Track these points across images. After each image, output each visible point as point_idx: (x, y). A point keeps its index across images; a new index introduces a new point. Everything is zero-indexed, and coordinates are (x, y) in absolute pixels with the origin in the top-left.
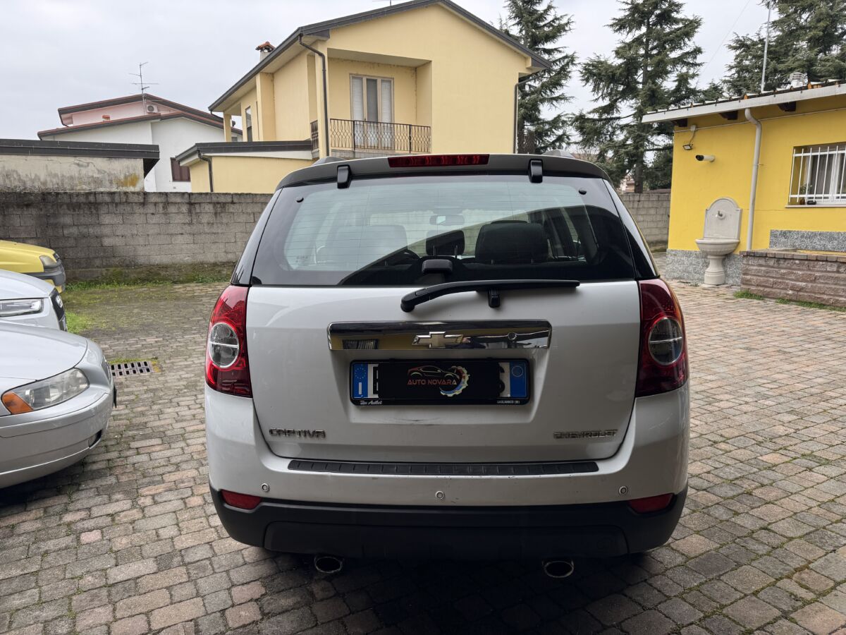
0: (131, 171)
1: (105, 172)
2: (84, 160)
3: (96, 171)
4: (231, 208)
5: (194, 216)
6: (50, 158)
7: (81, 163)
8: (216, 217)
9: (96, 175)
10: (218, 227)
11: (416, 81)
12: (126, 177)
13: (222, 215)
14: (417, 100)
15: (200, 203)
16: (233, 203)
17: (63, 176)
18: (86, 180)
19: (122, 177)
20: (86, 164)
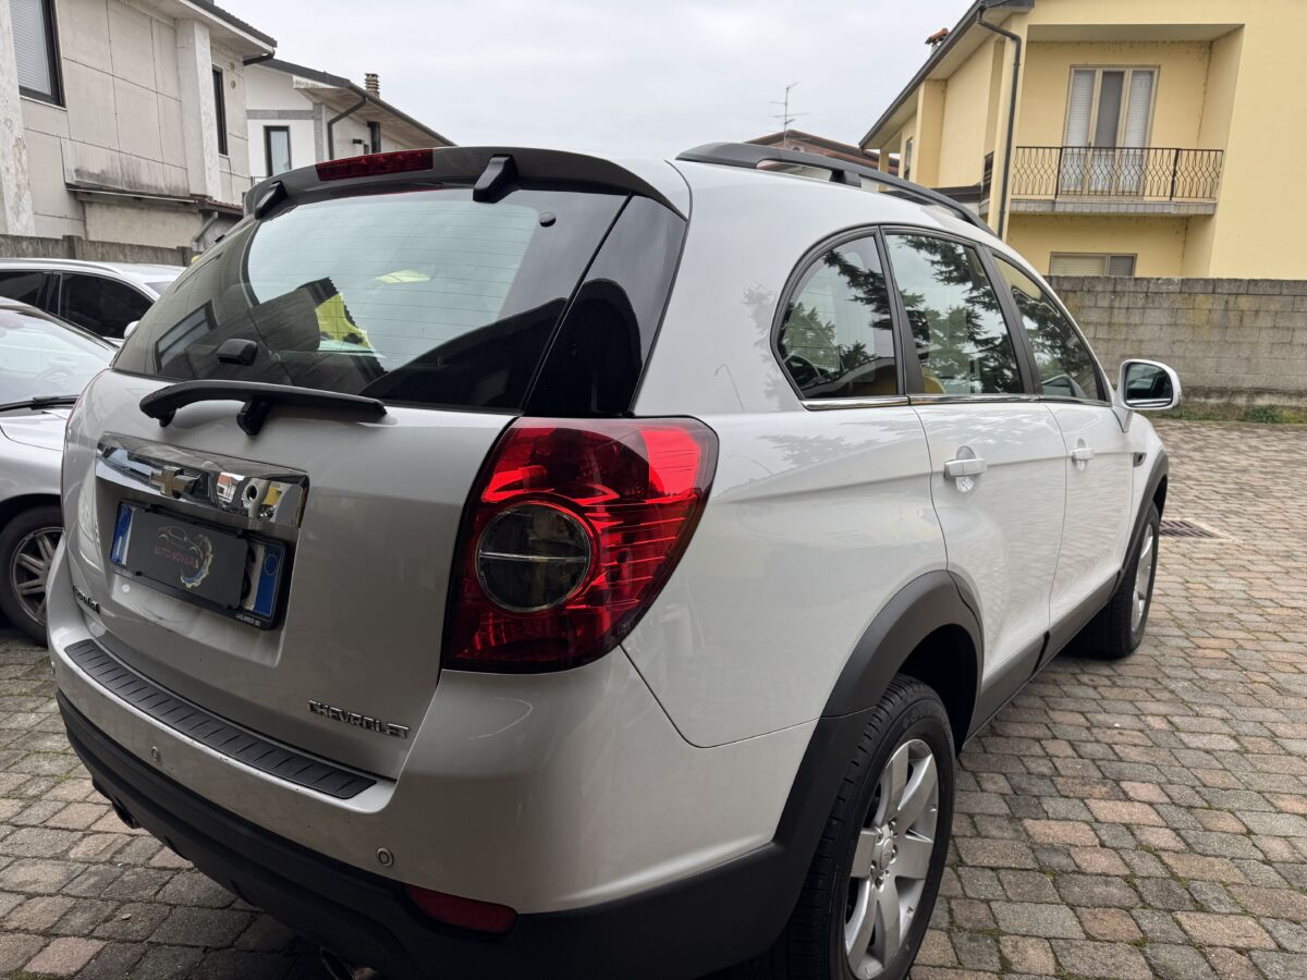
11: (1208, 69)
14: (1204, 102)
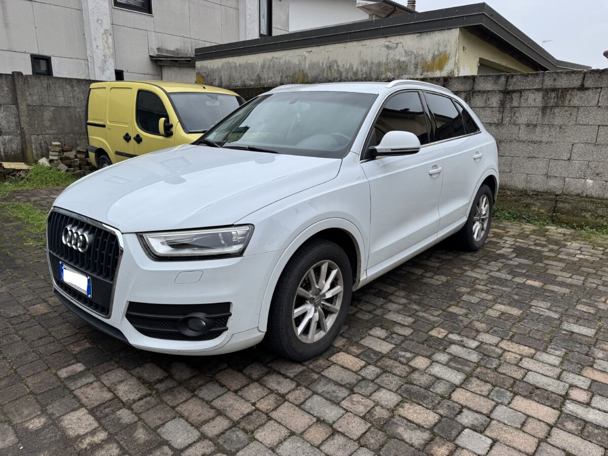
0: (442, 49)
1: (412, 52)
2: (394, 40)
3: (404, 53)
4: (576, 99)
5: (507, 113)
6: (365, 42)
7: (390, 44)
8: (544, 114)
9: (403, 59)
10: (543, 132)
12: (434, 58)
13: (556, 110)
15: (521, 91)
16: (582, 88)
17: (372, 63)
18: (392, 65)
19: (430, 58)
20: (395, 45)
